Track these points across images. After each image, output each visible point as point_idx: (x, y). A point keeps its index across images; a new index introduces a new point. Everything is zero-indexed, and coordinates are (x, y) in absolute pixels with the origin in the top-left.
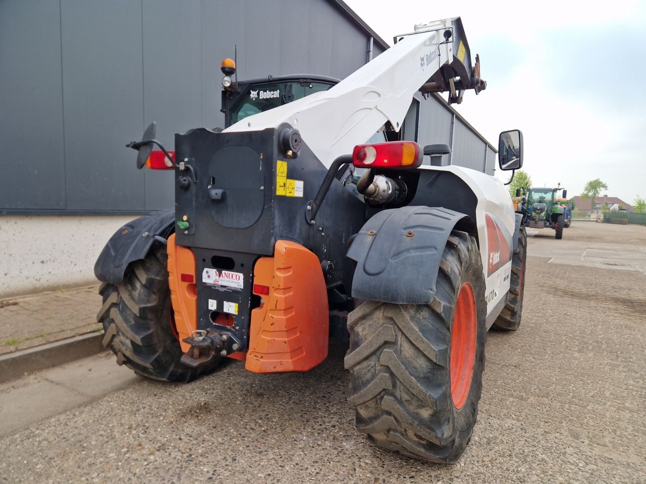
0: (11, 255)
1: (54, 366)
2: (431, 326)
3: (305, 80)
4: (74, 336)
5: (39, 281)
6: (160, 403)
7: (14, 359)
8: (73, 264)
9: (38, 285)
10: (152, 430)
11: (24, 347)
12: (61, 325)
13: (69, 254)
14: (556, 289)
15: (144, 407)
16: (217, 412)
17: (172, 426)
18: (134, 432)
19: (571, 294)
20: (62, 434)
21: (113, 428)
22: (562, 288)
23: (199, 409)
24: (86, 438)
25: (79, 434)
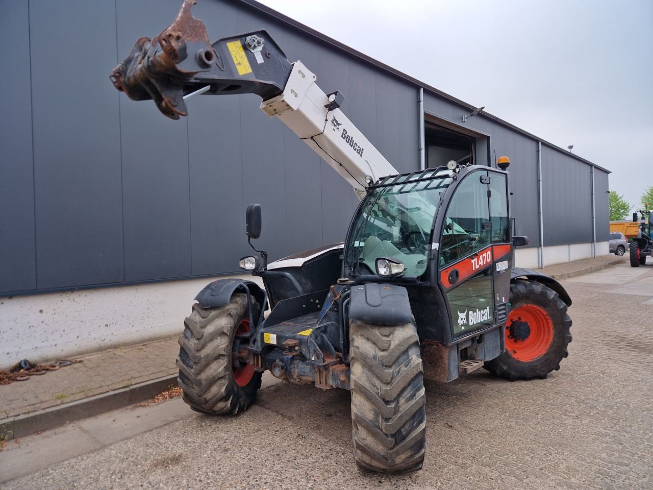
0: (82, 321)
1: (90, 416)
4: (108, 391)
5: (104, 341)
6: (146, 452)
7: (58, 411)
8: (131, 325)
9: (102, 344)
10: (126, 477)
11: (68, 401)
12: (102, 381)
13: (128, 318)
14: (623, 339)
15: (133, 456)
16: (184, 463)
17: (143, 474)
18: (114, 477)
19: (636, 346)
20: (65, 475)
21: (102, 472)
22: (631, 337)
23: (172, 460)
24: (79, 479)
25: (77, 476)
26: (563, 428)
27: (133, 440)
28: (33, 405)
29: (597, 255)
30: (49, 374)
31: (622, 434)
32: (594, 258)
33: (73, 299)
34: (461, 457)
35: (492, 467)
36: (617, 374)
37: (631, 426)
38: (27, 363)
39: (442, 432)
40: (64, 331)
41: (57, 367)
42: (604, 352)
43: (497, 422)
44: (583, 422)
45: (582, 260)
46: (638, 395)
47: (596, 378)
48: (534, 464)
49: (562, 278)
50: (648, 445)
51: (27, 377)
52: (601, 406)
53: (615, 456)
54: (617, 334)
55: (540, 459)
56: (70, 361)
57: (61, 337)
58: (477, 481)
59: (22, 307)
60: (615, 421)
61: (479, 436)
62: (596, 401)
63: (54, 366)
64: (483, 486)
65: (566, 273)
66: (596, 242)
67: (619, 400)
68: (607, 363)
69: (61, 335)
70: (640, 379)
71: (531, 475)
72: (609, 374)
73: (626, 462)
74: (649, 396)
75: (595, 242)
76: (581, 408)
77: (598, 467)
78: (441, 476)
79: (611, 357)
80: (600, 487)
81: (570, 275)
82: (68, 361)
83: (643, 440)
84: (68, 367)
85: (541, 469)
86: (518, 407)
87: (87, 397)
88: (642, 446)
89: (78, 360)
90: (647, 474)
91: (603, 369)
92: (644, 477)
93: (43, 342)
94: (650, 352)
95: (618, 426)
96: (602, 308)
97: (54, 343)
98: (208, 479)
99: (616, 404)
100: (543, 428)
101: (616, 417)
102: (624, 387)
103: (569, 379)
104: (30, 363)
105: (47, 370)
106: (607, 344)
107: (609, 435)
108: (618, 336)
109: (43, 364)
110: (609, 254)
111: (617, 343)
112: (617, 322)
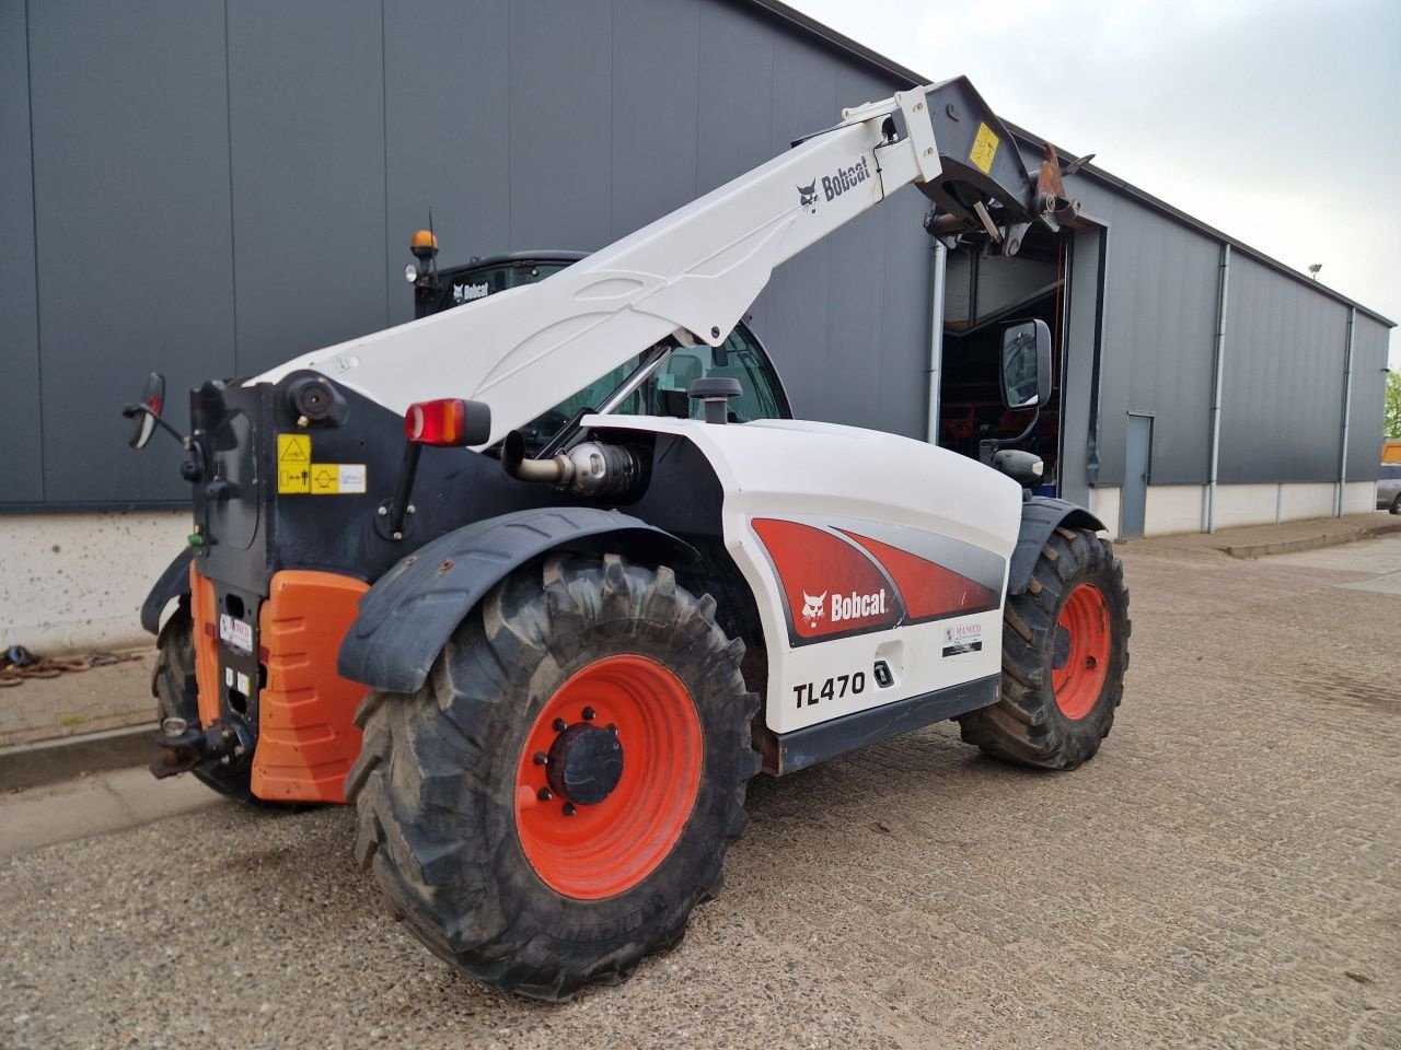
0: (146, 577)
2: (434, 734)
3: (524, 263)
6: (222, 839)
7: (62, 749)
10: (159, 885)
11: (85, 730)
14: (1343, 681)
15: (190, 845)
16: (289, 865)
17: (198, 880)
18: (136, 882)
19: (1370, 697)
20: (41, 871)
21: (115, 872)
22: (1364, 679)
23: (266, 858)
24: (65, 881)
25: (63, 874)
26: (1135, 850)
27: (204, 815)
28: (11, 733)
29: (1345, 510)
30: (67, 678)
31: (1270, 870)
32: (1339, 516)
33: (127, 529)
34: (883, 890)
35: (945, 916)
36: (1304, 751)
37: (1295, 856)
38: (22, 651)
39: (863, 840)
40: (107, 593)
41: (86, 666)
42: (1289, 705)
43: (991, 827)
44: (1187, 840)
45: (1309, 520)
46: (1337, 796)
47: (1252, 754)
48: (1041, 915)
49: (1249, 556)
50: (1321, 896)
51: (19, 680)
52: (1242, 810)
53: (1236, 914)
54: (1336, 670)
55: (1060, 907)
56: (117, 656)
57: (101, 605)
58: (900, 940)
59: (13, 537)
60: (1261, 844)
61: (941, 854)
62: (1233, 800)
63: (78, 663)
64: (911, 950)
65: (1263, 544)
66: (1347, 482)
67: (1287, 802)
68: (1288, 727)
69: (101, 601)
70: (1354, 763)
71: (1027, 937)
72: (1285, 750)
73: (1257, 927)
74: (1362, 797)
75: (1343, 481)
76: (1193, 811)
77: (1186, 932)
78: (825, 924)
79: (1302, 716)
80: (1177, 973)
81: (1270, 550)
82: (113, 655)
83: (1314, 885)
84: (110, 667)
85: (1055, 926)
86: (1049, 802)
87: (128, 725)
88: (1306, 898)
89: (133, 655)
90: (1296, 954)
91: (1274, 739)
92: (1288, 960)
93: (61, 613)
94: (1398, 711)
95: (1264, 854)
96: (1318, 618)
97: (85, 618)
98: (328, 897)
99: (1278, 811)
100: (1091, 846)
101: (1268, 835)
102: (1308, 777)
103: (1188, 754)
104: (28, 654)
105: (64, 669)
106: (1306, 690)
107: (1238, 870)
108: (1335, 674)
109: (56, 659)
110: (1375, 511)
111: (1328, 688)
112: (1344, 647)
